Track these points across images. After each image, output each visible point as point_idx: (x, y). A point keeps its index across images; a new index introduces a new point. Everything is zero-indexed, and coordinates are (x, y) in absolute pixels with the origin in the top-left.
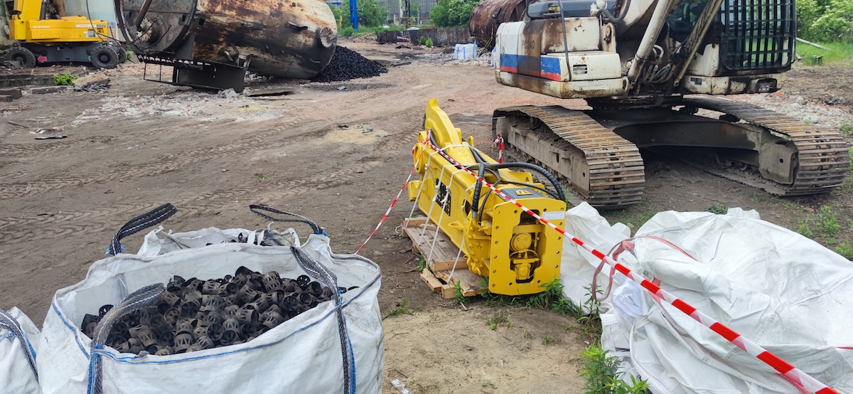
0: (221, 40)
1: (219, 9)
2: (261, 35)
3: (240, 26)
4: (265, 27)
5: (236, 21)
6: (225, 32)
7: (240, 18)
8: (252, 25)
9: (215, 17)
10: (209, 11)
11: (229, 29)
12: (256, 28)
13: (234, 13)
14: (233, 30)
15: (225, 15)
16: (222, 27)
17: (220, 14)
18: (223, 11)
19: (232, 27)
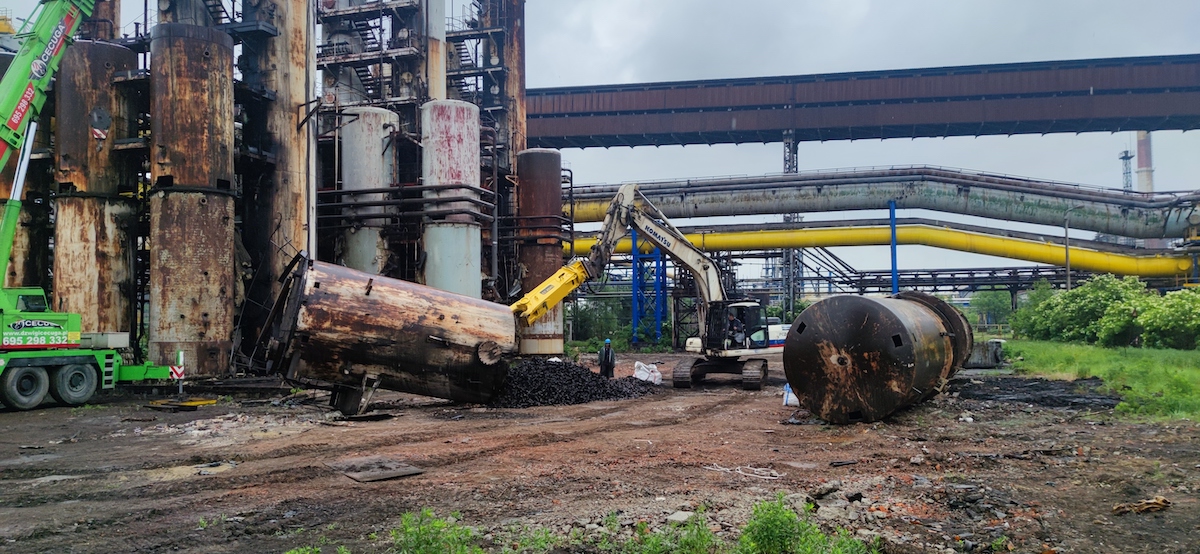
0: (336, 357)
1: (327, 325)
2: (388, 351)
3: (356, 342)
4: (394, 342)
5: (351, 337)
6: (338, 349)
7: (357, 334)
8: (374, 341)
9: (322, 334)
10: (315, 328)
11: (343, 346)
12: (380, 344)
13: (348, 329)
14: (348, 347)
15: (336, 331)
16: (333, 344)
17: (329, 330)
18: (333, 328)
19: (346, 344)
